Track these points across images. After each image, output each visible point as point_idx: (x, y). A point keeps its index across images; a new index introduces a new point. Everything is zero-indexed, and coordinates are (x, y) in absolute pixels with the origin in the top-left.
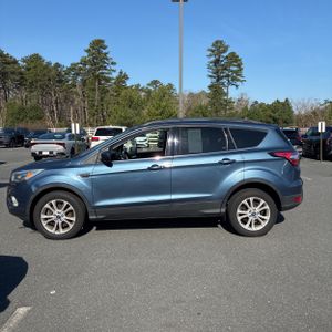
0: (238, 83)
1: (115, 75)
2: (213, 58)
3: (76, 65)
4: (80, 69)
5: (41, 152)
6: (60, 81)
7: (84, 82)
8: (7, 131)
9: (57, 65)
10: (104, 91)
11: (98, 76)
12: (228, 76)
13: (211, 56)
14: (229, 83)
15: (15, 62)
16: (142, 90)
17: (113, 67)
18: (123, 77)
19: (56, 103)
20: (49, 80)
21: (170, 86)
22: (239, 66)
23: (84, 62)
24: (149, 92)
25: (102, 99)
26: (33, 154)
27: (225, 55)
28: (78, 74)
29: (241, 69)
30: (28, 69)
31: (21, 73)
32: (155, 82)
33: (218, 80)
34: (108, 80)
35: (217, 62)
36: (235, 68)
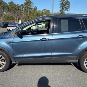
0: (68, 10)
1: (33, 7)
2: (61, 2)
3: (23, 4)
4: (24, 6)
5: (10, 29)
6: (18, 9)
7: (25, 10)
8: (3, 23)
9: (18, 5)
10: (31, 12)
11: (29, 8)
12: (65, 8)
13: (61, 1)
14: (66, 10)
15: (6, 4)
16: (41, 12)
17: (33, 5)
18: (36, 8)
19: (18, 15)
20: (15, 9)
21: (49, 11)
22: (69, 4)
23: (25, 4)
24: (43, 12)
25: (30, 14)
26: (8, 30)
27: (65, 1)
28: (23, 7)
29: (69, 6)
30: (10, 6)
31: (8, 7)
32: (45, 10)
33: (62, 9)
34: (32, 9)
35: (62, 3)
36: (68, 5)
